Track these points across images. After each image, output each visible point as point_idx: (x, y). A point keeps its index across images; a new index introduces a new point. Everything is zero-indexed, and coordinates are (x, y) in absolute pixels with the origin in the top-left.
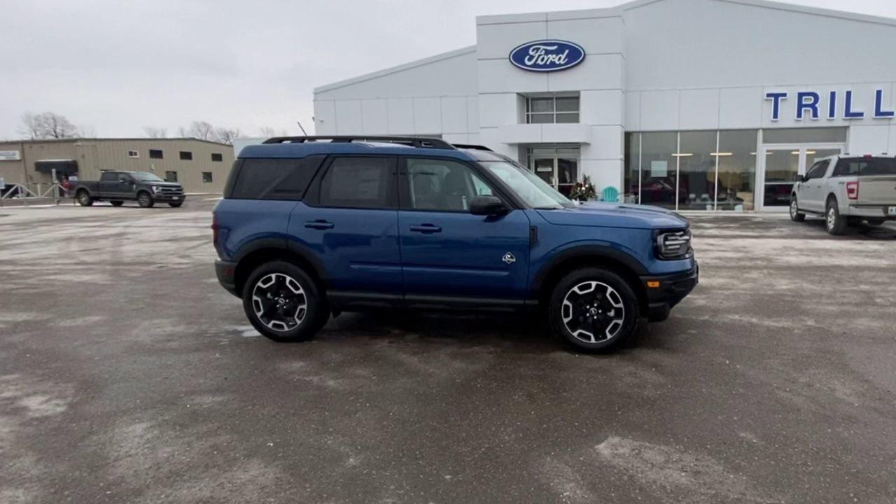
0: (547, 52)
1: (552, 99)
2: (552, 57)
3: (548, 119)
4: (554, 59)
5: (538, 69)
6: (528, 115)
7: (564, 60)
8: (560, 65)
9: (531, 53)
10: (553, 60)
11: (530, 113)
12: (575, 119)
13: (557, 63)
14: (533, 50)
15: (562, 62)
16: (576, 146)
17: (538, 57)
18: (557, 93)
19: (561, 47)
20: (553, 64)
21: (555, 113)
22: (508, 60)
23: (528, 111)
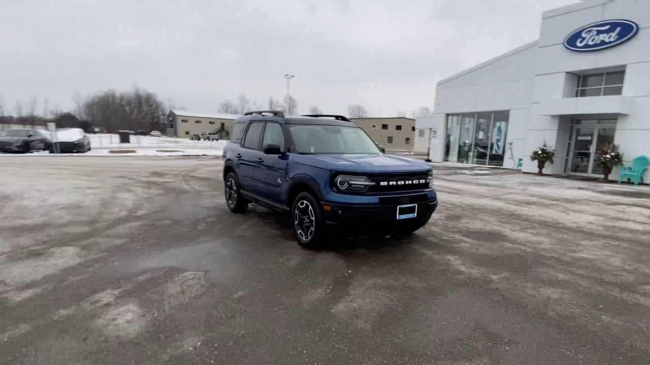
0: (599, 33)
1: (601, 75)
2: (603, 37)
3: (597, 93)
4: (604, 37)
5: (590, 49)
6: (577, 91)
7: (615, 37)
8: (610, 42)
9: (583, 35)
10: (603, 39)
11: (580, 89)
12: (618, 91)
13: (607, 40)
14: (586, 33)
15: (612, 40)
16: (614, 118)
17: (590, 39)
18: (608, 68)
19: (613, 26)
20: (603, 43)
21: (603, 86)
22: (562, 45)
23: (578, 87)
